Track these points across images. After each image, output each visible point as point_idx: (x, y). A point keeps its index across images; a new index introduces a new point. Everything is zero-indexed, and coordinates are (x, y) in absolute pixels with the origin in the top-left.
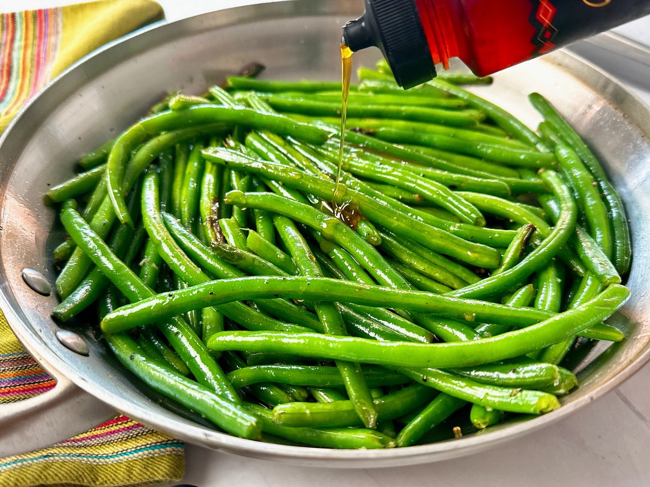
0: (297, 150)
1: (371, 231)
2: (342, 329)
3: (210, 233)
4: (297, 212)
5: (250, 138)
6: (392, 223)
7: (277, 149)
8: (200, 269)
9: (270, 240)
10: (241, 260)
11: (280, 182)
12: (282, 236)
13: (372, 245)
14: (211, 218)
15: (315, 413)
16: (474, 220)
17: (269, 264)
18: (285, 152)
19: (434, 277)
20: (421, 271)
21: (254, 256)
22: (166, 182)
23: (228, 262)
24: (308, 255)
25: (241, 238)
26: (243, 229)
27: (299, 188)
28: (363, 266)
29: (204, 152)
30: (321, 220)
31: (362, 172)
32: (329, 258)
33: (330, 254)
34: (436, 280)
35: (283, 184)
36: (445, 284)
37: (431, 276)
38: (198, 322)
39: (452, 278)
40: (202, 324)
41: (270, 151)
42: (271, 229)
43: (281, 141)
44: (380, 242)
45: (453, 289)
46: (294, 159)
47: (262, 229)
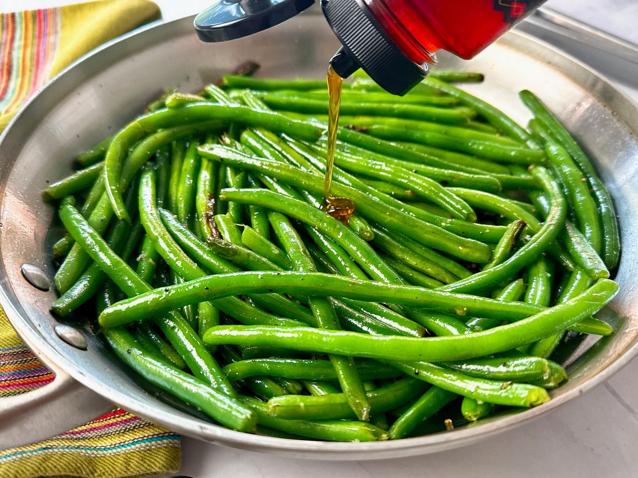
0: (291, 147)
1: (364, 226)
2: (335, 323)
3: (206, 229)
4: (291, 209)
5: (246, 135)
6: (385, 219)
7: (271, 146)
8: (196, 265)
9: (265, 236)
10: (236, 255)
11: (275, 179)
12: (276, 232)
13: (365, 240)
14: (207, 214)
15: (308, 406)
16: (465, 215)
17: (264, 259)
18: (280, 149)
19: (426, 272)
20: (413, 266)
21: (249, 251)
22: (163, 178)
23: (224, 257)
24: (301, 250)
25: (236, 234)
26: (238, 225)
27: (294, 185)
28: (356, 261)
29: (200, 149)
30: (314, 216)
31: (356, 168)
32: (323, 253)
33: (324, 249)
34: (428, 275)
35: (278, 181)
36: (437, 278)
37: (423, 270)
38: (194, 316)
39: (443, 272)
40: (198, 319)
41: (265, 148)
42: (266, 225)
43: (275, 138)
44: (373, 237)
45: (445, 283)
46: (288, 156)
47: (257, 225)
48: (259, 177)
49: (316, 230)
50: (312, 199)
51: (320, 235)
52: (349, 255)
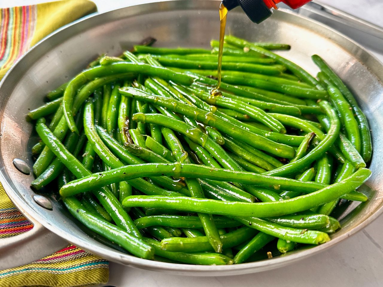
0: (175, 89)
1: (219, 136)
2: (201, 194)
3: (124, 138)
4: (175, 125)
5: (148, 82)
6: (231, 132)
7: (163, 88)
8: (118, 159)
9: (159, 142)
10: (142, 153)
11: (165, 108)
12: (166, 140)
13: (219, 145)
14: (124, 129)
15: (186, 244)
16: (279, 130)
17: (159, 156)
18: (168, 90)
19: (256, 163)
20: (248, 160)
21: (150, 151)
22: (98, 107)
23: (135, 155)
24: (181, 150)
25: (142, 141)
26: (143, 135)
28: (214, 157)
29: (120, 90)
32: (194, 152)
33: (195, 150)
34: (257, 166)
35: (167, 109)
36: (262, 167)
37: (254, 163)
38: (117, 190)
39: (266, 164)
40: (119, 191)
41: (159, 89)
42: (160, 135)
43: (166, 83)
44: (224, 143)
45: (267, 171)
46: (173, 94)
47: (155, 135)
48: (156, 107)
50: (188, 120)
52: (210, 154)
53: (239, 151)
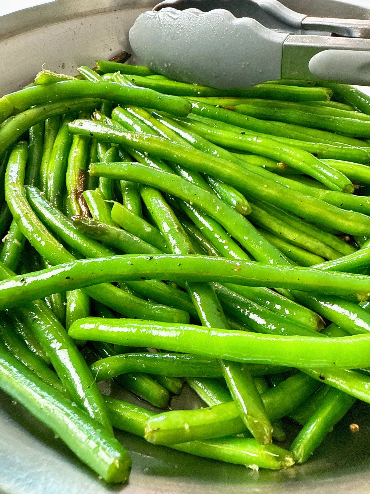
0: (161, 123)
1: (241, 200)
2: (219, 313)
3: (74, 206)
4: (163, 183)
5: (117, 112)
6: (263, 191)
7: (142, 121)
8: (62, 246)
9: (136, 213)
10: (105, 235)
11: (145, 153)
12: (149, 208)
13: (243, 215)
14: (76, 190)
15: (195, 427)
16: (343, 187)
17: (135, 238)
18: (150, 124)
19: (305, 247)
20: (291, 241)
21: (120, 230)
22: (35, 156)
23: (92, 237)
24: (176, 227)
25: (105, 210)
26: (107, 201)
27: (165, 158)
28: (234, 237)
29: (70, 124)
30: (188, 190)
31: (225, 142)
32: (198, 229)
33: (199, 225)
34: (307, 250)
35: (149, 154)
36: (316, 253)
37: (302, 245)
38: (62, 303)
39: (324, 246)
40: (66, 306)
41: (135, 123)
42: (138, 201)
43: (146, 114)
44: (250, 212)
45: (326, 259)
46: (159, 131)
47: (129, 200)
48: (130, 152)
49: (190, 205)
50: (185, 174)
51: (194, 210)
52: (226, 232)
53: (275, 225)
